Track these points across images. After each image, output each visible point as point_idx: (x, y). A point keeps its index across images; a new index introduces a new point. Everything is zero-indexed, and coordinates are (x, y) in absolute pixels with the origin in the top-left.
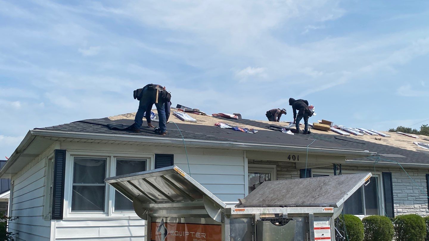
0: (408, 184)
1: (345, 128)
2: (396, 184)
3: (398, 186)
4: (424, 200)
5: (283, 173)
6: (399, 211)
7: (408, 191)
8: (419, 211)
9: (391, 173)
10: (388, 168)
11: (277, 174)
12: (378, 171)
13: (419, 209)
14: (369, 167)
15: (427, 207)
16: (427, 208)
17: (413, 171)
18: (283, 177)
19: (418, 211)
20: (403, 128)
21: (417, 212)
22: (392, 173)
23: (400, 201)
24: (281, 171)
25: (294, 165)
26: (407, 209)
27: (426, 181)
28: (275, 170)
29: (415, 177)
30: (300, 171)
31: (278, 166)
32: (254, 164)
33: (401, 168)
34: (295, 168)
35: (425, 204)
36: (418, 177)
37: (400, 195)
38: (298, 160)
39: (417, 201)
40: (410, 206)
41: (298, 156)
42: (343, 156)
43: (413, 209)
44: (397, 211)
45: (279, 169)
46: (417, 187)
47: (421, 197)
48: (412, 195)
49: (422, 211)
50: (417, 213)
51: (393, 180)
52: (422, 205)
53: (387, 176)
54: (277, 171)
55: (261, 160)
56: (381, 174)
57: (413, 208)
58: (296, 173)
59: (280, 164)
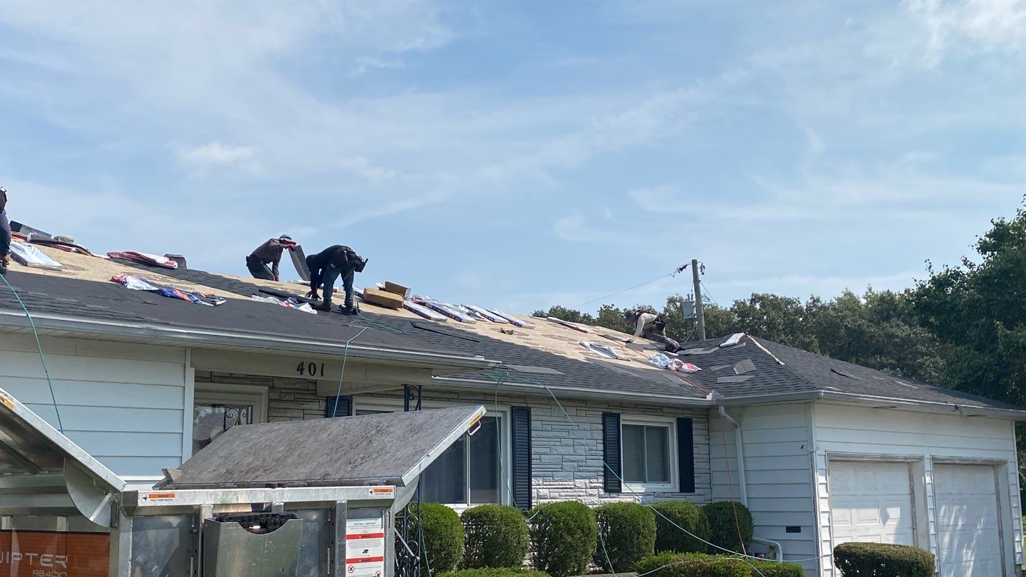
0: (565, 434)
1: (436, 303)
2: (540, 433)
3: (543, 439)
4: (597, 469)
5: (284, 405)
6: (542, 494)
7: (562, 450)
8: (584, 494)
9: (530, 408)
10: (524, 396)
11: (269, 409)
12: (502, 403)
13: (584, 490)
14: (485, 394)
15: (601, 485)
16: (601, 488)
17: (577, 404)
18: (283, 415)
19: (581, 494)
20: (563, 311)
21: (580, 496)
22: (532, 409)
23: (546, 471)
24: (280, 400)
25: (311, 387)
26: (560, 490)
27: (601, 427)
28: (265, 398)
29: (580, 419)
30: (327, 401)
31: (272, 388)
32: (211, 382)
33: (551, 398)
34: (315, 394)
35: (597, 479)
36: (585, 419)
37: (545, 458)
38: (322, 375)
39: (580, 471)
40: (566, 483)
41: (323, 365)
42: (427, 368)
43: (572, 490)
44: (538, 494)
45: (274, 396)
46: (583, 442)
47: (590, 463)
48: (572, 458)
49: (591, 495)
50: (579, 498)
51: (534, 424)
52: (591, 480)
53: (522, 416)
54: (270, 400)
55: (231, 374)
56: (508, 409)
57: (573, 487)
58: (315, 406)
59: (278, 384)
